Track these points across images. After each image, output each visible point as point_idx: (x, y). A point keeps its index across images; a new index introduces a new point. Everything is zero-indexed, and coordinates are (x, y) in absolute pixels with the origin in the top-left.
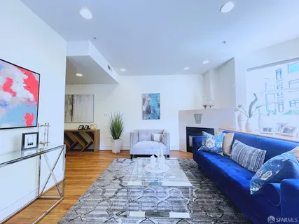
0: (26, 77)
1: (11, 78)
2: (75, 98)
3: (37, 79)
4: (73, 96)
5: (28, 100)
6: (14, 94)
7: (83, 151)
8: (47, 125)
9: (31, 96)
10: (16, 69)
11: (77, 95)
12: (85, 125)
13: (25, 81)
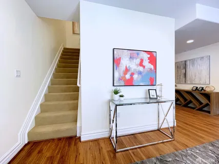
0: (149, 56)
1: (142, 58)
2: (188, 63)
3: (155, 55)
4: (185, 61)
5: (151, 69)
6: (144, 67)
7: (197, 110)
8: (161, 85)
9: (152, 67)
10: (145, 53)
11: (190, 60)
12: (199, 86)
13: (149, 58)
